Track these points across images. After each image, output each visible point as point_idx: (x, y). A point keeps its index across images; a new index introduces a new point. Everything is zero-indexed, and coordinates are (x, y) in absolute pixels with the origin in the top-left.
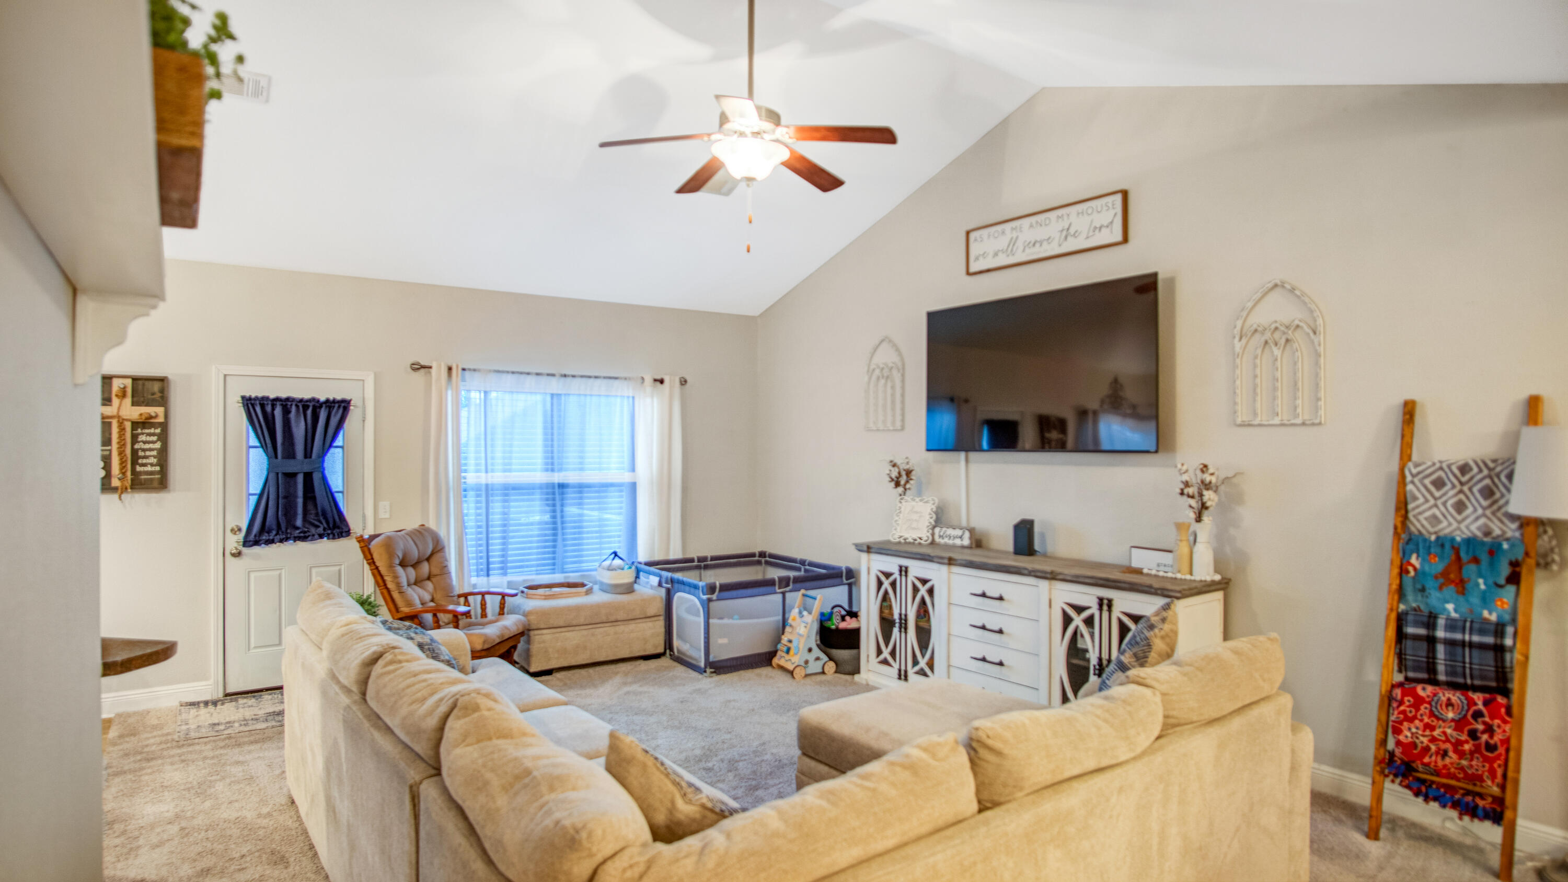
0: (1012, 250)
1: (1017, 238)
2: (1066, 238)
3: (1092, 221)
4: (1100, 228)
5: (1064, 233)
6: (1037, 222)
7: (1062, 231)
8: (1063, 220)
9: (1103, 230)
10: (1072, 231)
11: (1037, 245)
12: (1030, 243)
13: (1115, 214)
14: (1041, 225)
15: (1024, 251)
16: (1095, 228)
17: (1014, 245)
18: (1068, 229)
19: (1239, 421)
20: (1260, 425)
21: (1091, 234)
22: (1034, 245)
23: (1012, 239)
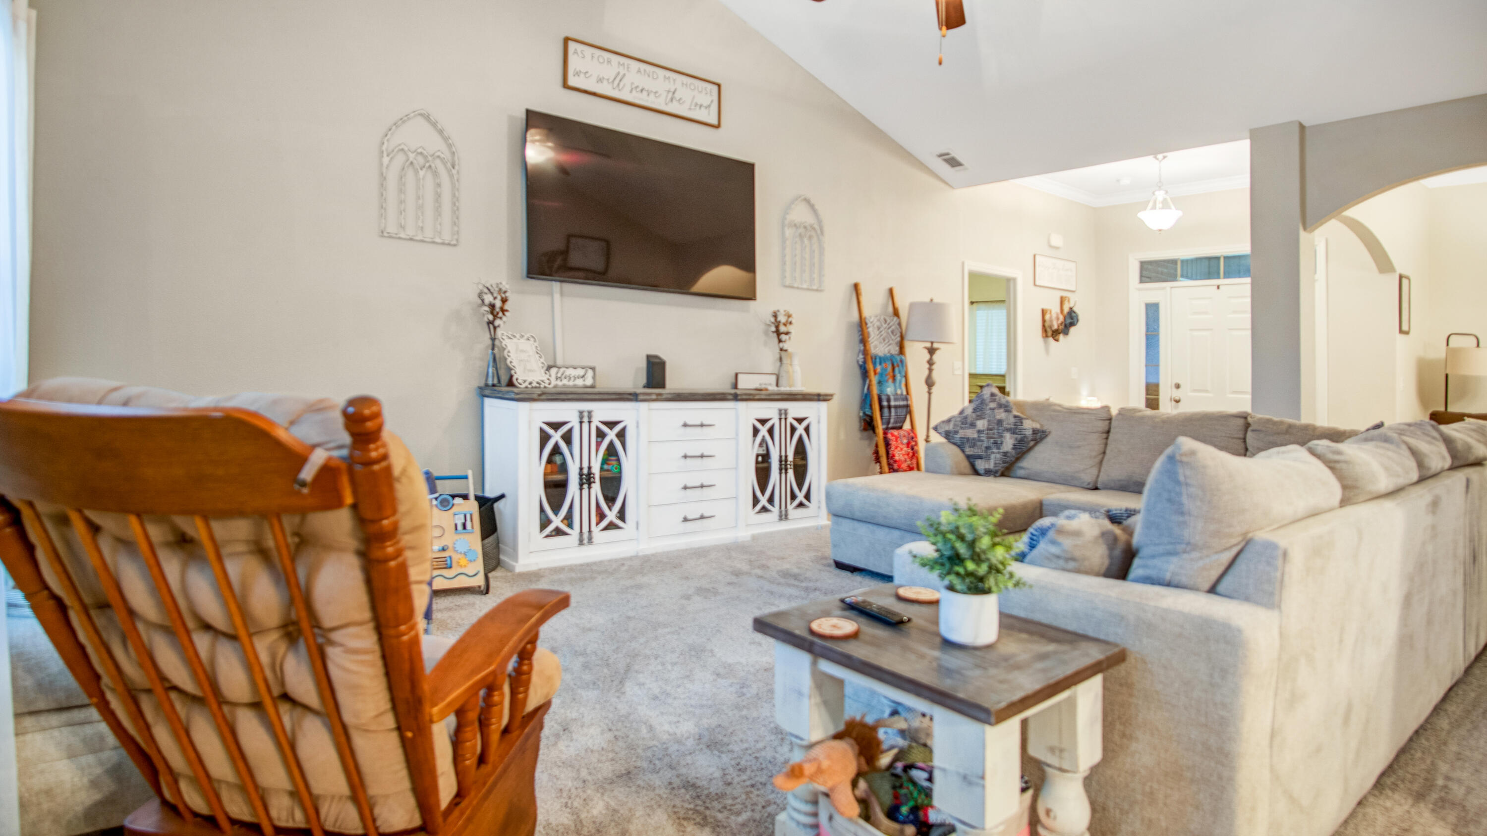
0: (618, 85)
1: (624, 75)
2: (672, 100)
3: (694, 98)
4: (701, 106)
5: (670, 95)
6: (645, 71)
7: (669, 91)
8: (670, 82)
9: (703, 109)
10: (677, 96)
11: (645, 93)
12: (637, 87)
13: (712, 101)
14: (649, 76)
15: (631, 91)
16: (696, 105)
17: (620, 81)
18: (674, 93)
19: (787, 283)
20: (798, 288)
21: (693, 107)
22: (642, 91)
23: (618, 73)
